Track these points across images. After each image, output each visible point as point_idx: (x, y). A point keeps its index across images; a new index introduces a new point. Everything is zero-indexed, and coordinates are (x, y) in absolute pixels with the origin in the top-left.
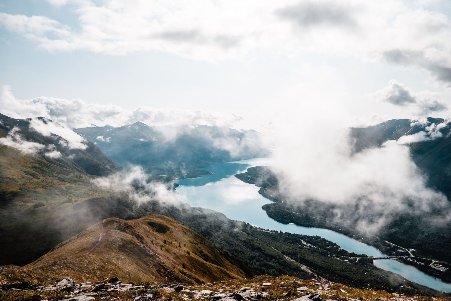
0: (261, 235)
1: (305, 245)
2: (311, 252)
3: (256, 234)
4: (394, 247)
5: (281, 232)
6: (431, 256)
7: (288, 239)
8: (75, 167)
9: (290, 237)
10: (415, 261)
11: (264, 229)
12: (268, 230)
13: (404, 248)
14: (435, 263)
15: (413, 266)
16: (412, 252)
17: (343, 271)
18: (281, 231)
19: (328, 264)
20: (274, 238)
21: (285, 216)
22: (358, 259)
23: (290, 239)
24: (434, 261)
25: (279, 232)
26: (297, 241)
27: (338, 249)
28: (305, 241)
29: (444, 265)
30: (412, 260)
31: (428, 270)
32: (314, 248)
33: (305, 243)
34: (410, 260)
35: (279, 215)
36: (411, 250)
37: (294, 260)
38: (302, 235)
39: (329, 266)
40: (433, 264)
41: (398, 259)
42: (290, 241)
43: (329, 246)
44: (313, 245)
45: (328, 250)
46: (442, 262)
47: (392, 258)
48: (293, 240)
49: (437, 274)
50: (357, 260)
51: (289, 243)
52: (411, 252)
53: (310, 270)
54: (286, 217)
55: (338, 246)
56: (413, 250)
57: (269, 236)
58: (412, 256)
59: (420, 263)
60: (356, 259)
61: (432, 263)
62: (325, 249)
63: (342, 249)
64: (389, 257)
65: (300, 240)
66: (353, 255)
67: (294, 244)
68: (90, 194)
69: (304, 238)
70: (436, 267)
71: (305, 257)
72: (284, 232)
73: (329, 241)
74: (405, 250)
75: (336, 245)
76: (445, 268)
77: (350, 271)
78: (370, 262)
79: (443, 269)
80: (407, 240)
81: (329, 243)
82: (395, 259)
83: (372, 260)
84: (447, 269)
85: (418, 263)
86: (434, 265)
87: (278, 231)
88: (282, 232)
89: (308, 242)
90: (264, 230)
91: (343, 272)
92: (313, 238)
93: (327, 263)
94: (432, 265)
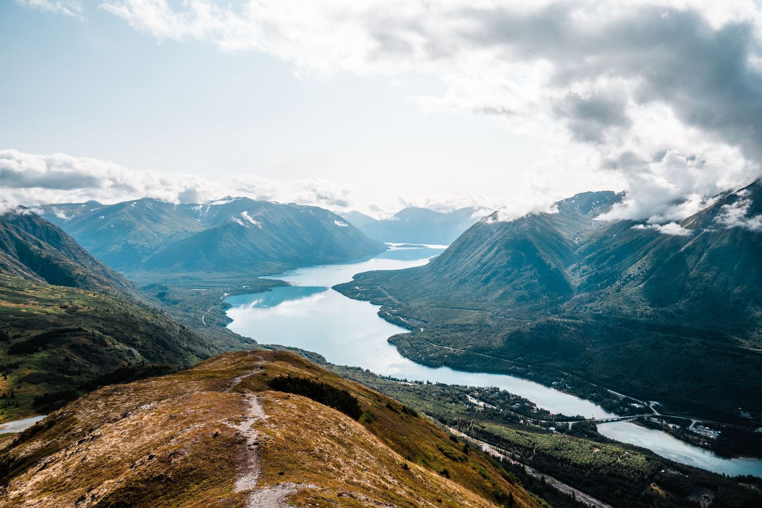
0: (395, 390)
1: (475, 405)
2: (489, 417)
3: (386, 389)
4: (624, 399)
5: (428, 383)
6: (687, 413)
7: (443, 395)
8: (22, 271)
9: (447, 391)
10: (664, 422)
11: (397, 378)
12: (405, 381)
13: (642, 400)
14: (697, 424)
15: (663, 432)
16: (656, 407)
17: (556, 449)
18: (428, 381)
19: (528, 438)
20: (420, 394)
21: (431, 354)
22: (571, 424)
23: (448, 395)
24: (694, 421)
25: (425, 383)
26: (460, 399)
27: (533, 408)
28: (473, 396)
29: (712, 427)
30: (658, 421)
31: (690, 437)
32: (492, 408)
33: (474, 401)
34: (655, 420)
35: (420, 353)
36: (653, 403)
37: (464, 433)
38: (466, 387)
39: (530, 441)
40: (694, 426)
41: (636, 420)
42: (448, 399)
43: (517, 404)
44: (490, 403)
45: (517, 411)
46: (708, 422)
47: (626, 419)
48: (454, 397)
49: (706, 444)
50: (570, 426)
51: (447, 401)
52: (653, 407)
53: (498, 451)
54: (432, 357)
55: (531, 402)
56: (656, 403)
57: (410, 391)
58: (657, 414)
59: (675, 425)
60: (568, 424)
61: (692, 425)
62: (512, 410)
63: (539, 409)
64: (620, 418)
65: (465, 396)
66: (561, 417)
67: (457, 403)
68: (51, 321)
69: (471, 391)
70: (700, 430)
71: (485, 427)
72: (434, 383)
73: (516, 396)
74: (643, 404)
75: (528, 402)
76: (716, 432)
77: (570, 449)
78: (592, 429)
79: (712, 435)
80: (643, 386)
81: (516, 399)
82: (631, 420)
83: (594, 425)
84: (718, 433)
85: (671, 426)
86: (696, 428)
87: (423, 382)
88: (430, 383)
89: (481, 399)
90: (398, 380)
91: (557, 452)
92: (487, 390)
93: (527, 436)
94: (694, 429)
